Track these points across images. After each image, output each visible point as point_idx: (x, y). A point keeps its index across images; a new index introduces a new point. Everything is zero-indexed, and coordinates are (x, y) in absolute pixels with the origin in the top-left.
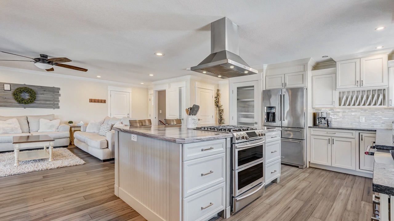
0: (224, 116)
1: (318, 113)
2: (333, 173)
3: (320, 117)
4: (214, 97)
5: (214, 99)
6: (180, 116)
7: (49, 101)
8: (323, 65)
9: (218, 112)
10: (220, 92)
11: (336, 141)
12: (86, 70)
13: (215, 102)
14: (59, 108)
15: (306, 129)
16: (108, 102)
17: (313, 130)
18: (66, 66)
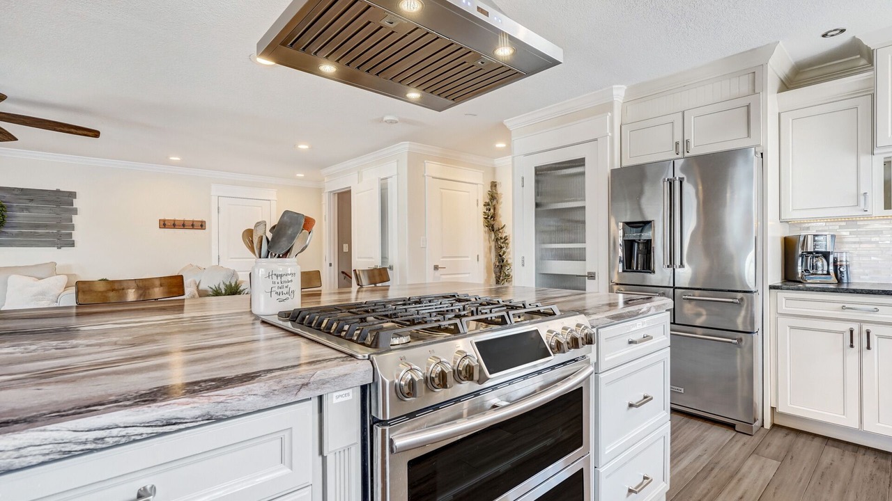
0: (509, 256)
1: (802, 239)
2: (870, 458)
3: (811, 253)
4: (481, 204)
5: (482, 209)
6: (384, 258)
7: (46, 226)
8: (820, 72)
9: (493, 244)
10: (500, 190)
11: (879, 337)
12: (96, 134)
13: (486, 218)
14: (72, 244)
15: (761, 294)
16: (212, 225)
17: (787, 299)
18: (28, 121)
